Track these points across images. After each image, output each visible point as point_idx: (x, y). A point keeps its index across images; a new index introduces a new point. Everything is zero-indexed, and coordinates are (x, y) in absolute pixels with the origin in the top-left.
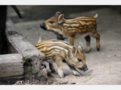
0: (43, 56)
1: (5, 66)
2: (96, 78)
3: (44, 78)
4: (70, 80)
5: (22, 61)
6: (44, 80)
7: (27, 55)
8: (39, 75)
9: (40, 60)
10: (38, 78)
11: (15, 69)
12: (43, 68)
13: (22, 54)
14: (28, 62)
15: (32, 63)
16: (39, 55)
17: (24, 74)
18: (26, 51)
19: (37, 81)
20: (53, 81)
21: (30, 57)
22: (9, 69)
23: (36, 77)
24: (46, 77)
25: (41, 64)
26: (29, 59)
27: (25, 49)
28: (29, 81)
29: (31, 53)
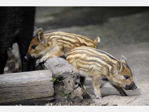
0: (77, 72)
1: (32, 86)
2: (142, 99)
3: (79, 100)
4: (110, 101)
5: (51, 79)
6: (79, 102)
7: (57, 71)
8: (73, 96)
9: (74, 77)
10: (72, 99)
11: (43, 89)
12: (77, 87)
13: (52, 71)
14: (58, 81)
15: (63, 82)
16: (72, 71)
17: (55, 94)
18: (56, 67)
19: (70, 103)
20: (90, 103)
21: (61, 74)
22: (37, 89)
23: (69, 98)
24: (81, 98)
25: (74, 82)
26: (60, 76)
27: (55, 64)
28: (60, 103)
29: (63, 69)
